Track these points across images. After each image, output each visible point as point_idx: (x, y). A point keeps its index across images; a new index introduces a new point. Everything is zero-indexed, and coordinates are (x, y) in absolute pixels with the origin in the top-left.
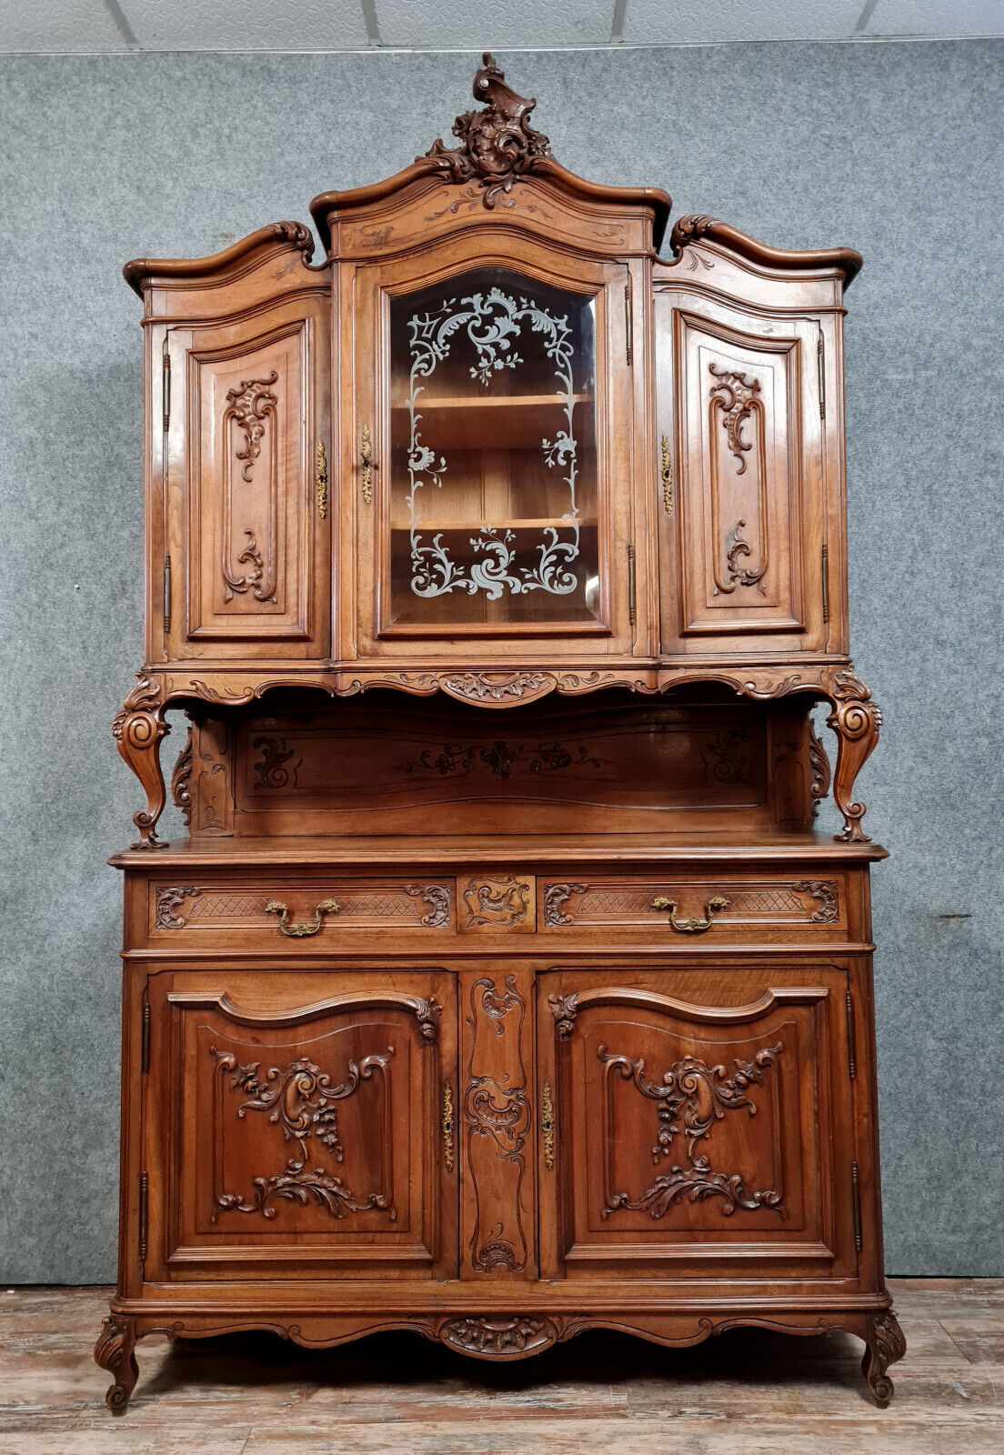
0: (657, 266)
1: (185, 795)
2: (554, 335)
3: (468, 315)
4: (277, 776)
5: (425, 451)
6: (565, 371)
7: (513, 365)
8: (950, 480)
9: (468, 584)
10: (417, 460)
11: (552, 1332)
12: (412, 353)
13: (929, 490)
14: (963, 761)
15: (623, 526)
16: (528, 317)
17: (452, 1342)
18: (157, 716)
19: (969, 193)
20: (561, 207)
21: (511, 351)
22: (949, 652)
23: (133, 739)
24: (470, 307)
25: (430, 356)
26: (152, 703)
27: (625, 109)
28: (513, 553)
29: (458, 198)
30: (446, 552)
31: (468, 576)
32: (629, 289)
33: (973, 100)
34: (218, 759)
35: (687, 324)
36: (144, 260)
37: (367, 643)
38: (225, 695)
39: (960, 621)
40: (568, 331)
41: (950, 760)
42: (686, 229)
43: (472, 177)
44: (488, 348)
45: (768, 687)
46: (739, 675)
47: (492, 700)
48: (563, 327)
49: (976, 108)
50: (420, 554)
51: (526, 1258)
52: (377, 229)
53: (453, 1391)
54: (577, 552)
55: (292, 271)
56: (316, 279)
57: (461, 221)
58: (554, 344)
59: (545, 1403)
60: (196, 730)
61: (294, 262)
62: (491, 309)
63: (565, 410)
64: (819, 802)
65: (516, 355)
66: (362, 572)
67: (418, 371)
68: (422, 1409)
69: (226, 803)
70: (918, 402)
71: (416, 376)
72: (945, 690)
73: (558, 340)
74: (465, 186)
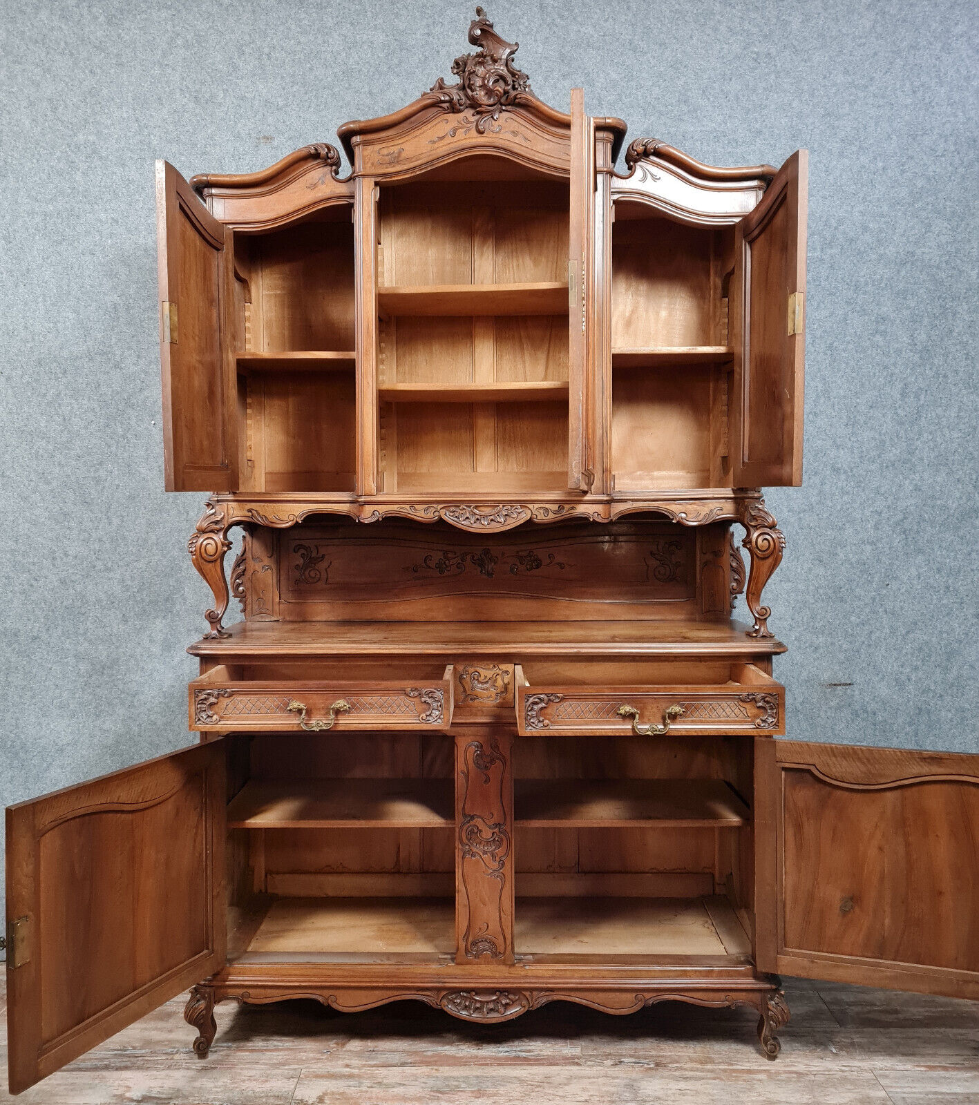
0: (615, 178)
1: (241, 588)
4: (312, 574)
8: (848, 338)
11: (524, 1002)
13: (830, 347)
14: (851, 564)
17: (450, 1009)
18: (221, 537)
19: (870, 101)
20: (538, 132)
22: (843, 477)
23: (204, 555)
26: (218, 527)
27: (590, 30)
29: (456, 124)
33: (876, 21)
34: (267, 561)
36: (207, 176)
38: (275, 520)
39: (853, 453)
41: (840, 562)
42: (638, 149)
43: (467, 107)
45: (696, 517)
46: (674, 507)
47: (481, 526)
49: (879, 29)
51: (505, 948)
52: (392, 150)
53: (451, 1043)
55: (323, 183)
56: (342, 189)
57: (458, 144)
59: (519, 1053)
60: (249, 538)
61: (325, 175)
64: (736, 598)
68: (427, 1056)
69: (273, 595)
70: (824, 274)
72: (839, 508)
74: (461, 115)
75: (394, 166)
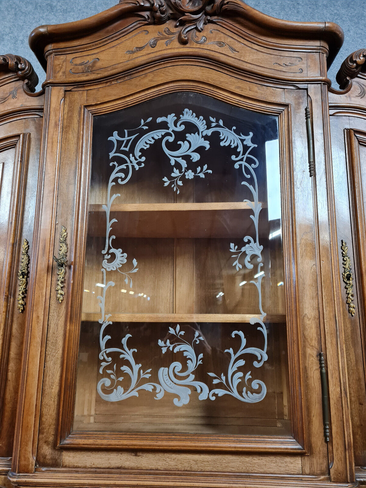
0: (331, 95)
2: (240, 149)
3: (163, 132)
5: (118, 252)
6: (251, 181)
7: (202, 176)
9: (155, 389)
10: (111, 261)
12: (111, 164)
15: (311, 332)
16: (216, 135)
20: (246, 42)
21: (200, 163)
24: (164, 125)
25: (127, 166)
28: (201, 356)
29: (156, 35)
30: (134, 352)
31: (155, 379)
32: (309, 110)
35: (359, 142)
37: (47, 450)
40: (253, 146)
42: (358, 60)
43: (169, 18)
44: (180, 160)
48: (248, 141)
50: (109, 355)
52: (86, 59)
54: (266, 358)
55: (14, 97)
56: (33, 102)
57: (158, 54)
58: (240, 157)
61: (17, 89)
62: (183, 127)
63: (251, 216)
65: (205, 167)
66: (49, 373)
67: (116, 180)
71: (114, 183)
73: (244, 154)
74: (163, 27)
75: (87, 76)
